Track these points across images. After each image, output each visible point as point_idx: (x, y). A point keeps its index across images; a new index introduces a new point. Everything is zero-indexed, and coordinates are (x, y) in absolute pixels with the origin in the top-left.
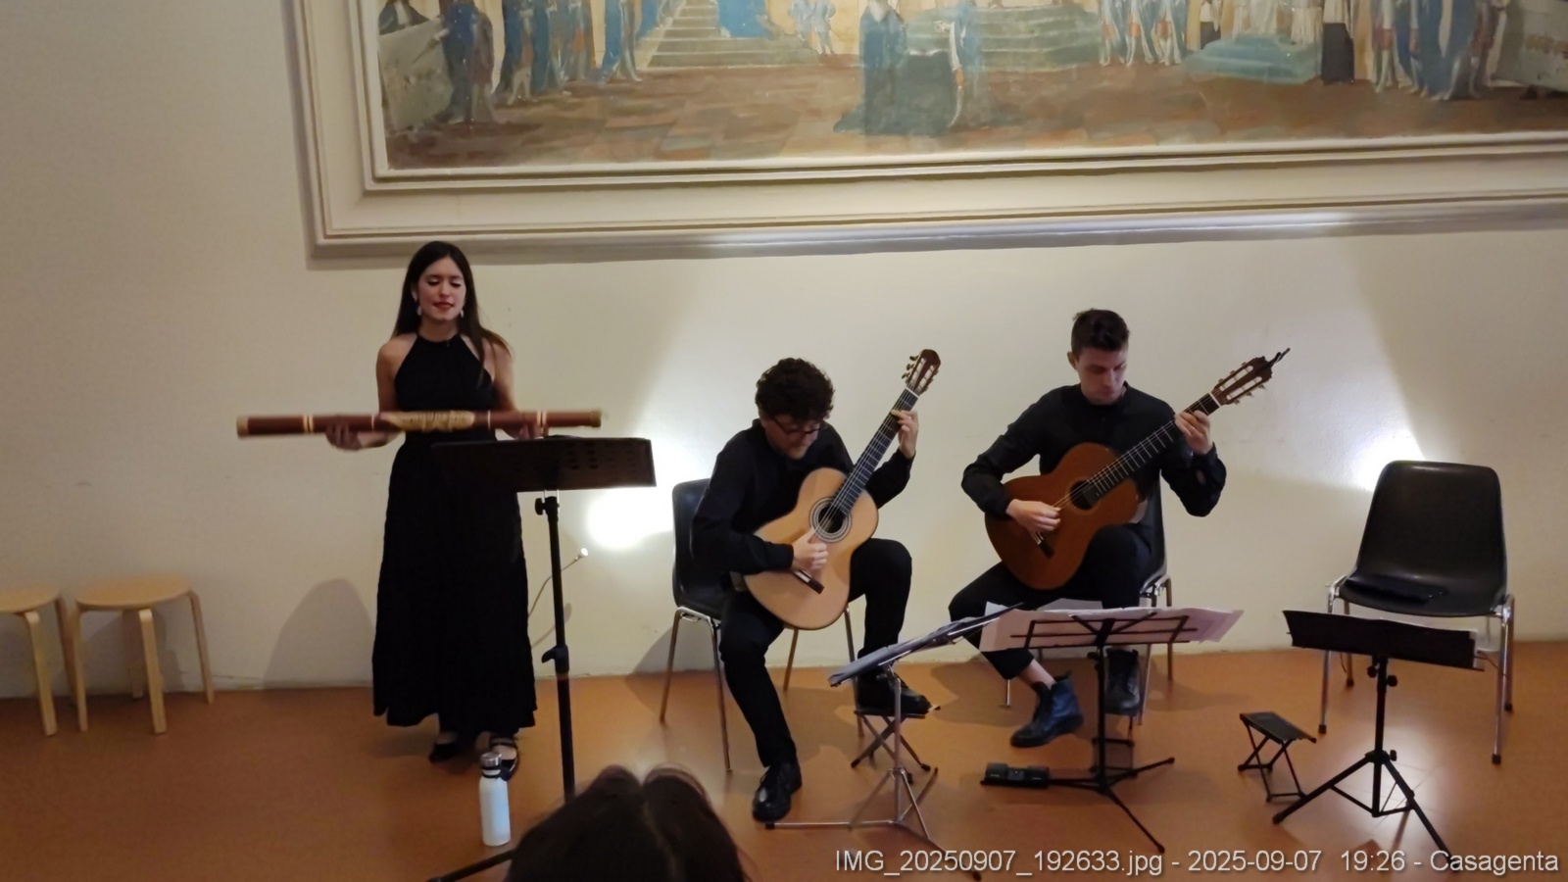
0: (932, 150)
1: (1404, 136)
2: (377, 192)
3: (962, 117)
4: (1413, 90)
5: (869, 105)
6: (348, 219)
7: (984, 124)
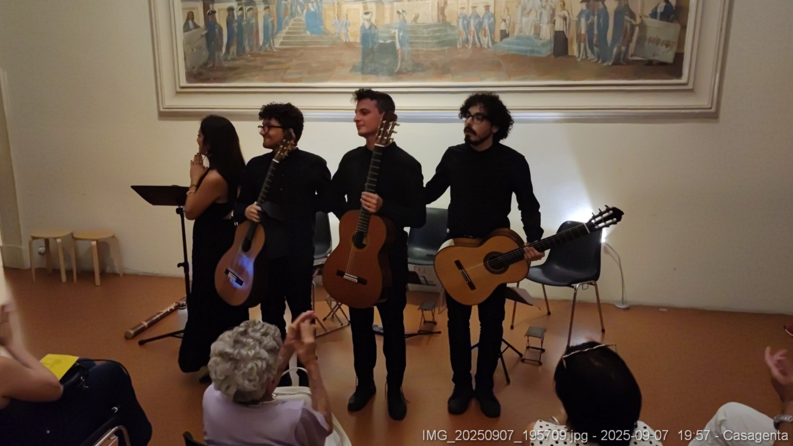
0: (388, 82)
1: (590, 80)
2: (181, 92)
3: (400, 69)
4: (595, 60)
5: (363, 63)
6: (172, 102)
7: (409, 71)
